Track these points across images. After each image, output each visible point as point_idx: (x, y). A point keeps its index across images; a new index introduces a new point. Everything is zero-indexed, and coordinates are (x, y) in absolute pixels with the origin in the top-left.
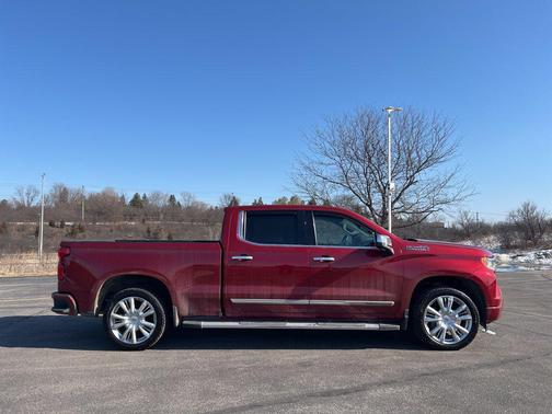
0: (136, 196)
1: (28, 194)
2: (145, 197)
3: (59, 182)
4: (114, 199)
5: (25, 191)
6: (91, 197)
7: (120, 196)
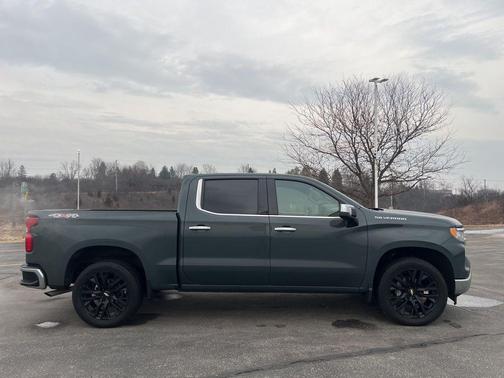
0: (165, 169)
1: (72, 168)
2: (172, 170)
3: (96, 157)
4: (144, 172)
5: (69, 166)
6: (125, 170)
7: (150, 169)
